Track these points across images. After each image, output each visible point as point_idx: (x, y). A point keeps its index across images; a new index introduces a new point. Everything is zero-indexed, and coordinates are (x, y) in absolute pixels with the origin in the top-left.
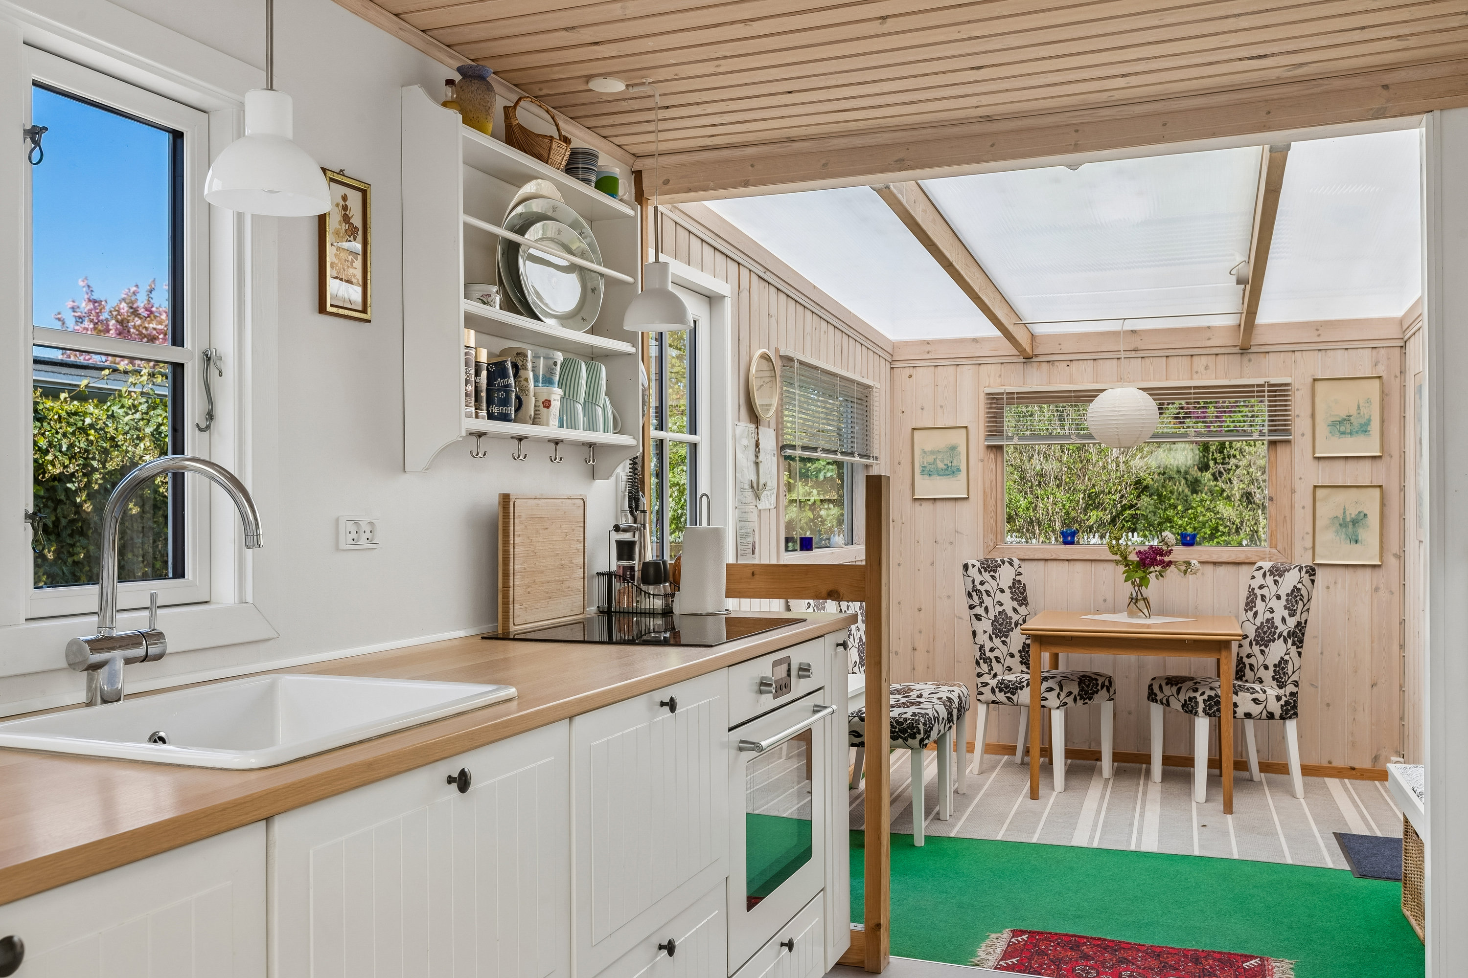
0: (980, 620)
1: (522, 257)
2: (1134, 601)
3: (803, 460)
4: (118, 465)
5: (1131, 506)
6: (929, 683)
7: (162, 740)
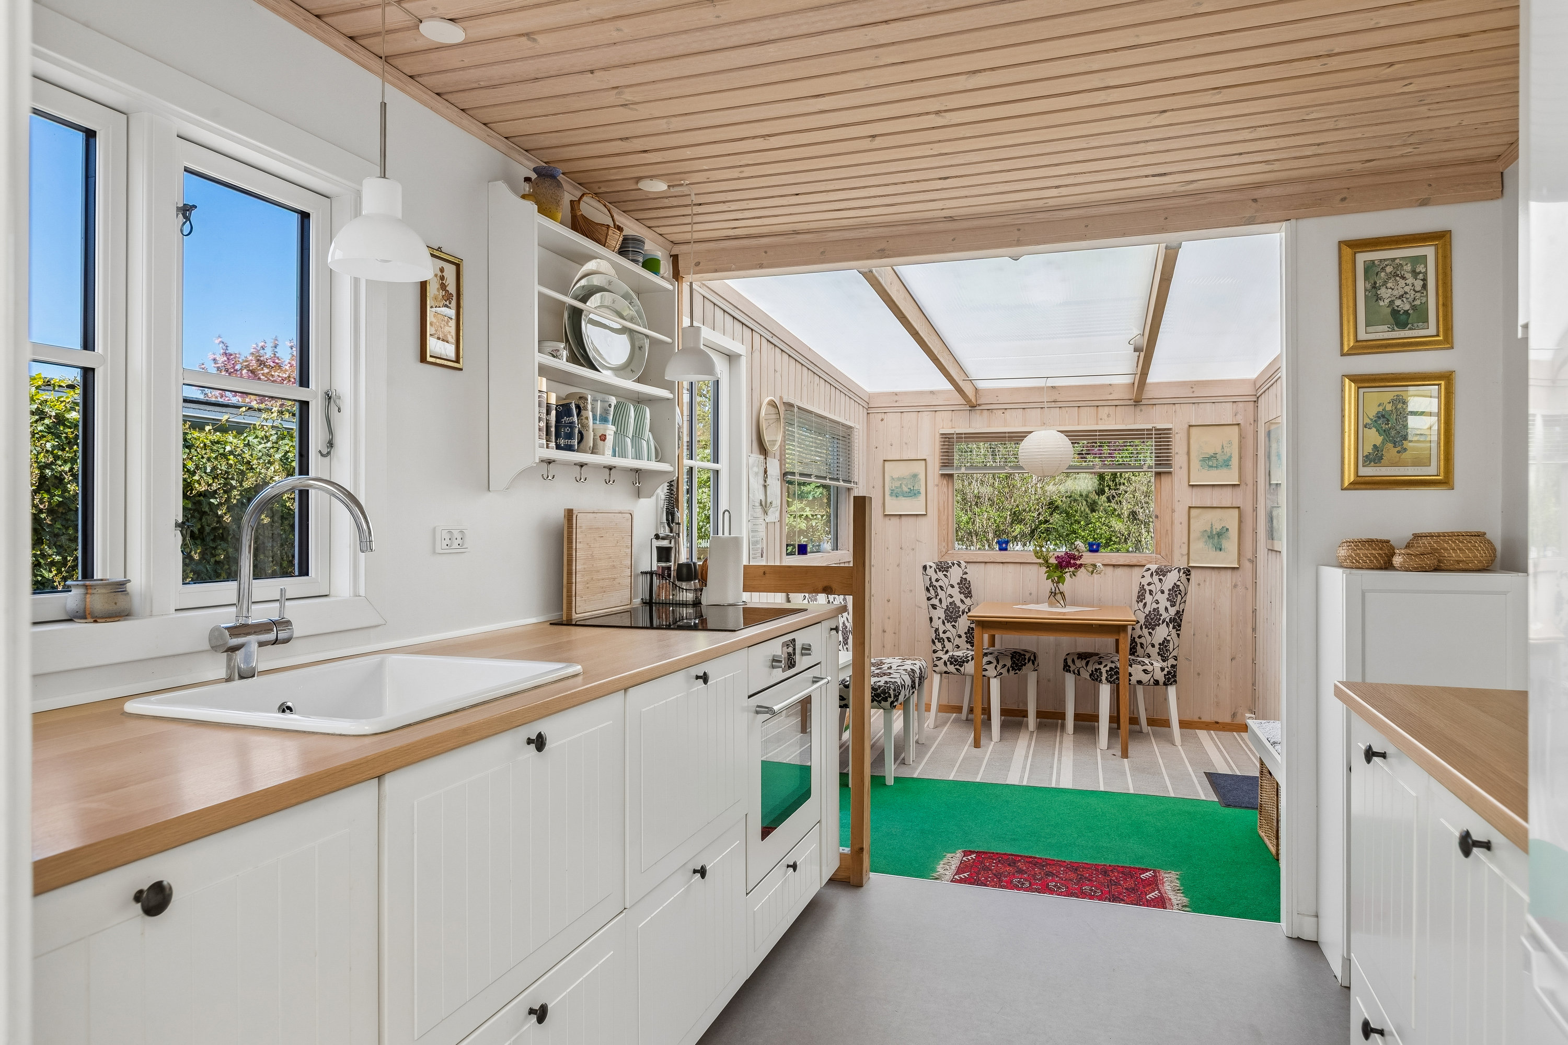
0: (936, 609)
1: (585, 320)
2: (1053, 594)
3: (799, 484)
4: (252, 484)
5: (1046, 521)
6: (896, 658)
7: (289, 708)
